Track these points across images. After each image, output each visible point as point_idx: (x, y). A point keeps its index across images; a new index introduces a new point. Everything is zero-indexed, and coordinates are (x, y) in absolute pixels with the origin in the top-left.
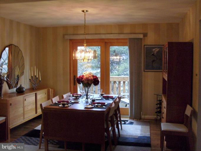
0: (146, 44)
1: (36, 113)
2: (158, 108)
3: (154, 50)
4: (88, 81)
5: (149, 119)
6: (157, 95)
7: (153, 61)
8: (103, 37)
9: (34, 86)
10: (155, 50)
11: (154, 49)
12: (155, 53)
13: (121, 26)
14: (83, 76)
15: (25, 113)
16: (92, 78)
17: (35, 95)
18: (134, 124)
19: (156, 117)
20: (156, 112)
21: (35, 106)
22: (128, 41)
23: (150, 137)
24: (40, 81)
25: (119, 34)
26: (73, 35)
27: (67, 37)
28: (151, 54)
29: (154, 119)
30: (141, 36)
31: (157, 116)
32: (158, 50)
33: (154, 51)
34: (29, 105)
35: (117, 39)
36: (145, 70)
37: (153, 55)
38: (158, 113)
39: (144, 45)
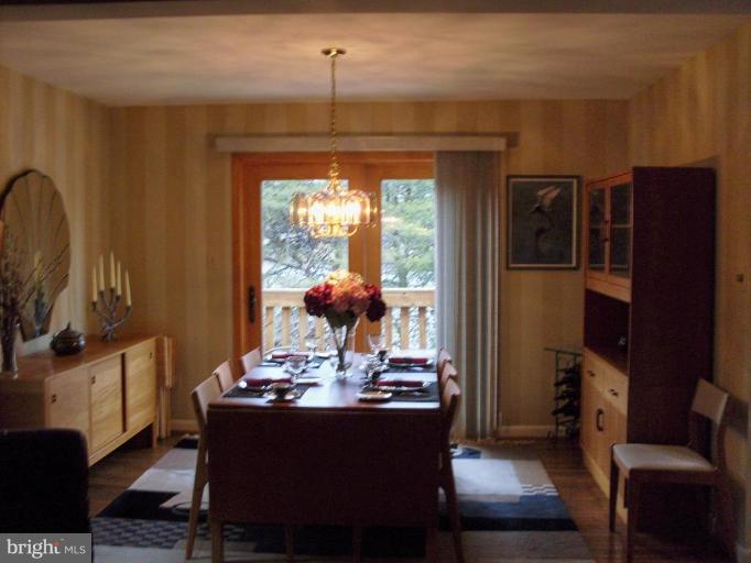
0: (512, 173)
1: (124, 430)
2: (562, 398)
3: (541, 193)
4: (351, 305)
5: (532, 438)
6: (558, 352)
7: (540, 232)
8: (363, 145)
9: (108, 328)
10: (546, 194)
11: (542, 189)
12: (547, 202)
13: (424, 108)
14: (328, 287)
15: (94, 428)
16: (365, 293)
17: (119, 361)
18: (482, 455)
19: (553, 427)
20: (555, 413)
21: (119, 402)
22: (433, 161)
23: (559, 497)
24: (128, 308)
25: (416, 134)
26: (247, 135)
27: (227, 145)
28: (533, 209)
29: (546, 435)
30: (499, 145)
31: (558, 424)
32: (554, 194)
33: (543, 197)
34: (102, 402)
35: (411, 154)
36: (512, 266)
37: (539, 209)
38: (560, 415)
39: (508, 177)
